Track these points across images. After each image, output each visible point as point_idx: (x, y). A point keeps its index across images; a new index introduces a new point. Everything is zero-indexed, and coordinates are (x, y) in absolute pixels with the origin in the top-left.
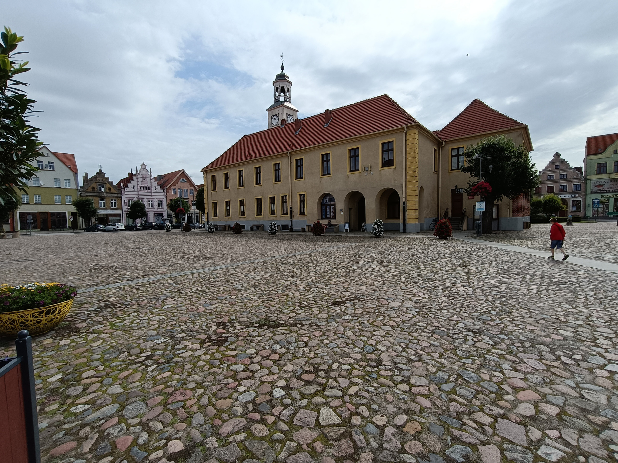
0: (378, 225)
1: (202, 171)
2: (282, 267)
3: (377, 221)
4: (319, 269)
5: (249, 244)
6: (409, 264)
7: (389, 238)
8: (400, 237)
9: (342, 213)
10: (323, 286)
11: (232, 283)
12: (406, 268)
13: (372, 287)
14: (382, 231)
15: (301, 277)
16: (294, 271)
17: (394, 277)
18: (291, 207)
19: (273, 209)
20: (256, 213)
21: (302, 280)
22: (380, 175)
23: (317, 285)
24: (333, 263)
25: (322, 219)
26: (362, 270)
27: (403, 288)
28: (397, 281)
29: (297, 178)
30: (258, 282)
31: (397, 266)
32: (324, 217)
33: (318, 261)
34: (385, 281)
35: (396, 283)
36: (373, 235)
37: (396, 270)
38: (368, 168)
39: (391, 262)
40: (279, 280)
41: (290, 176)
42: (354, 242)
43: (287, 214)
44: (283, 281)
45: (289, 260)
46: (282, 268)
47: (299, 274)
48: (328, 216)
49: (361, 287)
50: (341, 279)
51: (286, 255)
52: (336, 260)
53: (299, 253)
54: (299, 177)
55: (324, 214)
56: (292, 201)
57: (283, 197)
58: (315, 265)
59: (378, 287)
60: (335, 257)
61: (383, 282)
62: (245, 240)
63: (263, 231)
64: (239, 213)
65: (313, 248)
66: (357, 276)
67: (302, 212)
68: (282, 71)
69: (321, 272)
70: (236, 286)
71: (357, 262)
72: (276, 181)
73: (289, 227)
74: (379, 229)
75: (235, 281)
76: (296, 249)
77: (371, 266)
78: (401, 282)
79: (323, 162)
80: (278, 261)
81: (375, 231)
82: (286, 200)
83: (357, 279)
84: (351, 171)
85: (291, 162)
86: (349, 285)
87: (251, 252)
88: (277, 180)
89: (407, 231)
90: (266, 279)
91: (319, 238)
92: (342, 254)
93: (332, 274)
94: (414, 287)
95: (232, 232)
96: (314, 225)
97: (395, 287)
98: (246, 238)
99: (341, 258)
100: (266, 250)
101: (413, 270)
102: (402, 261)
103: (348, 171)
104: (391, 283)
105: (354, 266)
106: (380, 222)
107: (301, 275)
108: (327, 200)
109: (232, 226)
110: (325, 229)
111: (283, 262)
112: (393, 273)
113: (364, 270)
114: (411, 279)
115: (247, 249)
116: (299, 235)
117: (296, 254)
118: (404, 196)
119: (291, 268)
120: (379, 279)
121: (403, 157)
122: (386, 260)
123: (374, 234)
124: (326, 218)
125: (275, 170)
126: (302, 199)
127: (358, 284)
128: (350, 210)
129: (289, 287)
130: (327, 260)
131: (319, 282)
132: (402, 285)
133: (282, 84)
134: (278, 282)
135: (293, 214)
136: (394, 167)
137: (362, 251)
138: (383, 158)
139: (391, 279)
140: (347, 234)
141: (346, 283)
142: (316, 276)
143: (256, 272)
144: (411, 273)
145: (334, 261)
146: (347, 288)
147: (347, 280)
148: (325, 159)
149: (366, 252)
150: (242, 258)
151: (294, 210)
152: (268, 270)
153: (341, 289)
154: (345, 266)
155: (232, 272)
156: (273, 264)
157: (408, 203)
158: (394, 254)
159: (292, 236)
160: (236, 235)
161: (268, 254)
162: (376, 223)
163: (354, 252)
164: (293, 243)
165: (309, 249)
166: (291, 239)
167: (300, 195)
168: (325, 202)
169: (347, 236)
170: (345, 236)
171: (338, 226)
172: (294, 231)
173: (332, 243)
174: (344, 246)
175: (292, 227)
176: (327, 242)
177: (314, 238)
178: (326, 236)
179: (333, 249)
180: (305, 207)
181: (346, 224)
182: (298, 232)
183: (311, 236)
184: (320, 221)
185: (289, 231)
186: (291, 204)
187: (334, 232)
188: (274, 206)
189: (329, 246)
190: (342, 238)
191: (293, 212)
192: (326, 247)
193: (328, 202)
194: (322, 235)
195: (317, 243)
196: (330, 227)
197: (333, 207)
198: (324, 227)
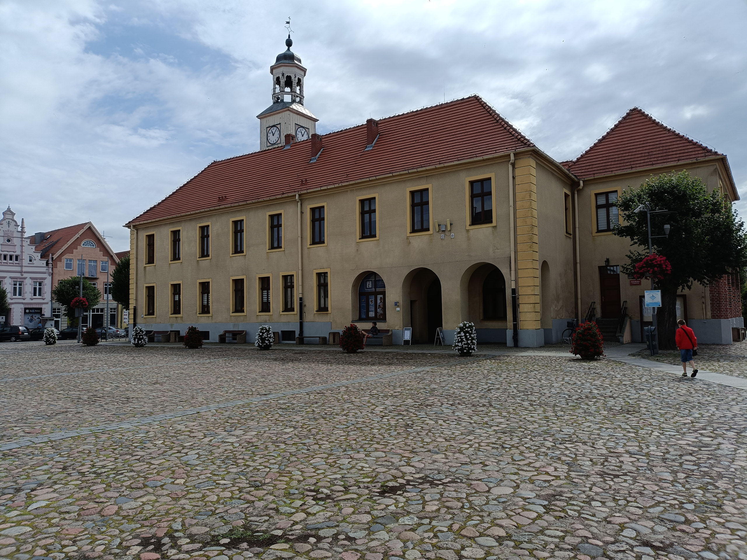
0: (465, 333)
1: (128, 226)
2: (281, 415)
3: (465, 325)
4: (354, 419)
5: (216, 370)
6: (526, 409)
7: (486, 357)
8: (508, 356)
9: (398, 309)
10: (362, 455)
11: (179, 452)
12: (521, 416)
13: (457, 455)
14: (473, 344)
15: (318, 437)
16: (304, 424)
17: (499, 435)
18: (300, 296)
19: (265, 300)
20: (231, 308)
21: (321, 442)
22: (469, 239)
23: (349, 453)
24: (380, 408)
25: (361, 320)
26: (436, 422)
27: (517, 457)
28: (504, 443)
29: (314, 243)
30: (231, 447)
31: (504, 414)
32: (364, 316)
33: (352, 402)
34: (482, 444)
35: (503, 448)
36: (457, 352)
37: (502, 420)
38: (446, 226)
39: (491, 405)
40: (273, 443)
41: (300, 239)
42: (421, 365)
43: (292, 310)
44: (283, 446)
45: (295, 402)
46: (281, 419)
47: (314, 431)
48: (372, 314)
49: (436, 456)
50: (396, 439)
51: (289, 391)
52: (386, 402)
53: (315, 387)
54: (317, 240)
55: (364, 311)
56: (302, 285)
57: (285, 277)
58: (345, 412)
59: (468, 457)
60: (385, 396)
61: (477, 445)
62: (208, 361)
63: (245, 343)
64: (198, 308)
65: (343, 376)
66: (427, 434)
67: (322, 306)
68: (289, 49)
69: (358, 426)
70: (185, 458)
71: (427, 406)
72: (272, 247)
73: (297, 335)
74: (467, 339)
75: (184, 447)
76: (309, 379)
77: (453, 413)
78: (513, 446)
79: (363, 213)
80: (274, 404)
81: (460, 344)
82: (292, 282)
83: (427, 440)
84: (413, 231)
85: (302, 213)
86: (412, 452)
87: (220, 387)
88: (276, 245)
89: (521, 344)
90: (249, 443)
91: (354, 357)
92: (399, 390)
93: (379, 430)
94: (536, 456)
95: (182, 345)
96: (344, 332)
97: (502, 455)
98: (210, 358)
99: (396, 396)
100: (249, 382)
101: (535, 422)
102: (513, 404)
103: (409, 229)
104: (493, 448)
105: (423, 414)
106: (470, 327)
107: (318, 433)
108: (369, 284)
109: (183, 333)
110: (365, 339)
111: (284, 406)
112: (497, 428)
113: (441, 422)
114: (531, 439)
115: (212, 380)
116: (315, 352)
117: (308, 389)
118: (513, 278)
119: (298, 418)
120: (471, 440)
121: (509, 206)
122: (483, 401)
123: (459, 350)
124: (368, 319)
125: (272, 227)
126: (322, 281)
127: (429, 451)
128: (412, 303)
129: (293, 459)
130: (369, 402)
131: (354, 446)
132: (514, 451)
133: (289, 71)
134: (272, 447)
135: (305, 309)
136: (494, 224)
137: (436, 383)
138: (473, 208)
139: (494, 440)
140: (407, 349)
141: (406, 448)
142: (348, 435)
143: (228, 428)
144: (531, 427)
145: (384, 404)
146: (409, 458)
147: (409, 442)
148: (367, 208)
149: (443, 384)
150: (200, 399)
151: (306, 302)
152: (252, 423)
153: (396, 460)
154: (405, 413)
155: (179, 427)
156: (263, 410)
157: (521, 291)
158: (498, 389)
159: (302, 353)
160: (191, 351)
161: (254, 390)
162: (462, 329)
163: (421, 386)
164: (304, 368)
165: (334, 379)
166: (300, 360)
167: (319, 275)
168: (366, 288)
169: (407, 353)
170: (404, 354)
171: (390, 333)
172: (305, 342)
173: (380, 367)
174: (402, 372)
175: (302, 335)
176: (369, 366)
177: (345, 356)
178: (367, 352)
179: (381, 380)
180: (328, 297)
181: (406, 329)
182: (313, 346)
183: (339, 352)
184: (356, 324)
185: (296, 344)
186: (300, 292)
187: (382, 345)
188: (268, 294)
189: (373, 373)
190: (398, 357)
191: (305, 305)
192: (368, 374)
193: (372, 288)
194: (359, 350)
195: (351, 367)
196: (375, 336)
197: (381, 298)
198: (364, 335)
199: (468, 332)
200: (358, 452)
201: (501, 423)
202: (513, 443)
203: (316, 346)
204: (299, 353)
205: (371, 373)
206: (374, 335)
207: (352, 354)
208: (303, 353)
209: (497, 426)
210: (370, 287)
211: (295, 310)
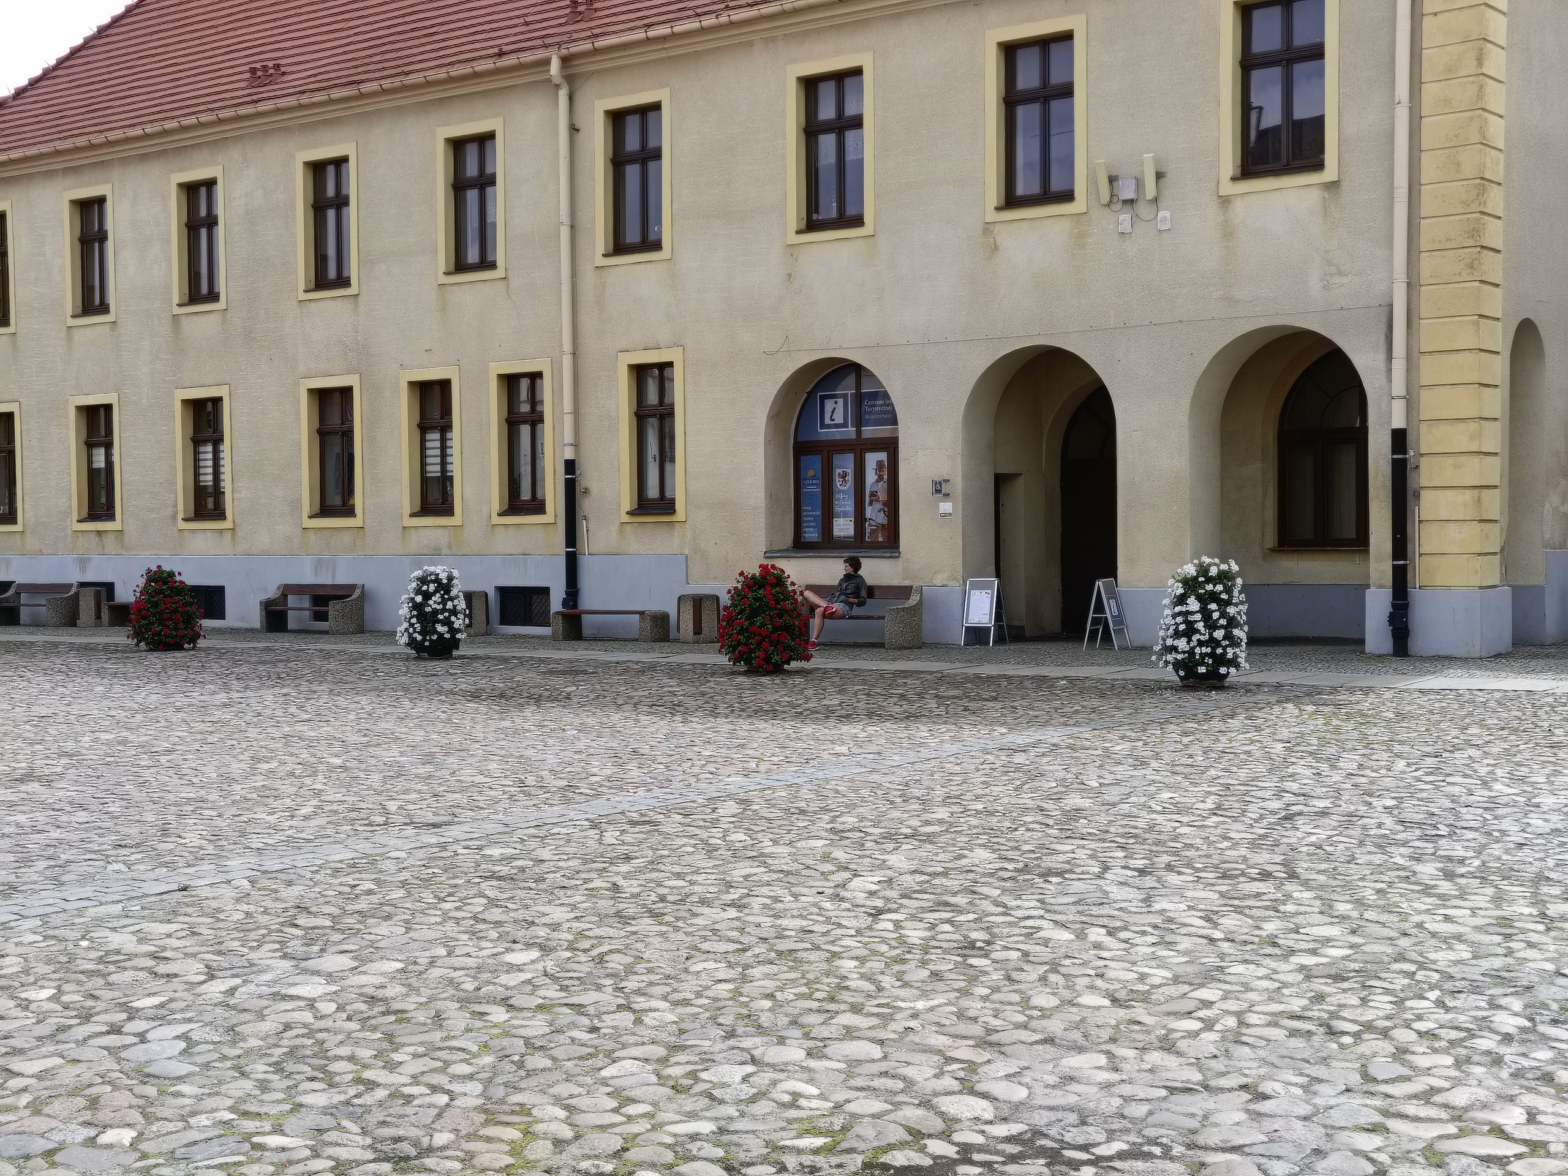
0: (1202, 600)
2: (493, 903)
3: (1203, 570)
4: (766, 921)
5: (252, 733)
6: (1427, 890)
7: (1283, 693)
8: (1367, 691)
9: (946, 507)
10: (794, 1053)
11: (115, 1030)
12: (1404, 917)
13: (1155, 1057)
14: (1235, 643)
15: (631, 984)
16: (581, 934)
17: (1319, 985)
18: (569, 454)
19: (434, 470)
20: (306, 494)
21: (641, 1003)
22: (1228, 233)
23: (747, 1043)
24: (869, 881)
25: (800, 546)
26: (1081, 936)
27: (1382, 1068)
28: (1334, 1015)
29: (619, 247)
30: (308, 1017)
31: (1343, 908)
32: (812, 534)
33: (761, 859)
34: (1252, 1018)
35: (1332, 1033)
36: (1170, 675)
37: (1334, 931)
38: (1139, 183)
39: (1293, 876)
40: (464, 1001)
41: (565, 232)
42: (1032, 722)
43: (537, 506)
44: (499, 1015)
45: (545, 854)
46: (496, 914)
47: (616, 962)
48: (844, 527)
49: (1073, 1062)
50: (924, 994)
51: (523, 814)
52: (893, 859)
53: (622, 801)
54: (632, 235)
55: (812, 514)
56: (576, 413)
57: (510, 381)
58: (734, 894)
59: (1198, 1064)
60: (889, 837)
61: (1231, 1022)
62: (222, 697)
63: (361, 630)
64: (180, 498)
65: (729, 761)
66: (1043, 979)
67: (653, 492)
69: (783, 945)
70: (137, 1054)
71: (1046, 875)
72: (460, 266)
73: (556, 602)
74: (1212, 626)
75: (133, 1014)
76: (601, 769)
77: (1148, 901)
78: (1369, 1027)
79: (812, 131)
80: (466, 858)
81: (1182, 644)
82: (535, 401)
83: (1043, 999)
84: (1011, 200)
85: (574, 129)
86: (983, 1043)
87: (267, 794)
88: (473, 255)
89: (1419, 643)
90: (372, 1000)
91: (771, 689)
92: (942, 813)
93: (862, 960)
94: (1458, 1064)
95: (121, 637)
96: (738, 595)
97: (1325, 1061)
98: (226, 688)
99: (929, 839)
100: (375, 779)
101: (1459, 938)
102: (1379, 869)
103: (993, 193)
104: (1293, 1033)
105: (1029, 904)
106: (1224, 577)
107: (630, 970)
108: (836, 411)
109: (127, 593)
110: (815, 623)
111: (503, 870)
112: (1309, 960)
113: (1096, 934)
114: (1440, 1004)
115: (237, 768)
116: (625, 669)
117: (598, 808)
118: (1399, 387)
119: (559, 914)
120: (1207, 1004)
121: (1392, 103)
122: (1262, 858)
123: (1177, 665)
124: (827, 544)
125: (459, 186)
126: (652, 397)
127: (1050, 1041)
128: (1001, 481)
129: (538, 1061)
130: (826, 858)
131: (765, 1019)
132: (1372, 1044)
134: (457, 1019)
135: (586, 506)
136: (1330, 172)
137: (1084, 789)
138: (1246, 108)
139: (1296, 1005)
140: (981, 661)
141: (963, 1028)
142: (744, 979)
143: (296, 946)
144: (1442, 957)
145: (883, 865)
146: (972, 1067)
147: (974, 1006)
148: (827, 112)
149: (1113, 794)
150: (192, 838)
151: (590, 478)
152: (384, 929)
153: (921, 1072)
154: (961, 900)
155: (116, 940)
156: (426, 882)
157: (1426, 440)
158: (1324, 813)
159: (573, 671)
160: (157, 660)
161: (392, 806)
162: (1191, 585)
163: (1026, 799)
164: (583, 729)
165: (696, 770)
166: (568, 697)
167: (640, 371)
168: (823, 426)
169: (978, 677)
170: (967, 679)
171: (914, 600)
172: (586, 631)
173: (871, 729)
174: (954, 748)
175: (575, 606)
176: (832, 722)
177: (739, 687)
178: (825, 671)
179: (875, 777)
180: (673, 460)
181: (976, 586)
182: (616, 644)
183: (715, 671)
184: (781, 564)
185: (554, 638)
186: (568, 437)
187: (880, 645)
188: (444, 447)
189: (844, 749)
190: (943, 690)
191: (586, 491)
192: (825, 755)
193: (845, 425)
194: (794, 665)
195: (761, 725)
196: (856, 611)
197: (880, 464)
198: (813, 608)
199: (1214, 597)
200: (782, 1041)
201: (1327, 941)
202: (1368, 1015)
203: (630, 645)
204: (563, 673)
205: (838, 749)
206: (851, 605)
207: (765, 680)
208: (577, 673)
209: (1314, 952)
210: (839, 419)
211: (549, 506)
